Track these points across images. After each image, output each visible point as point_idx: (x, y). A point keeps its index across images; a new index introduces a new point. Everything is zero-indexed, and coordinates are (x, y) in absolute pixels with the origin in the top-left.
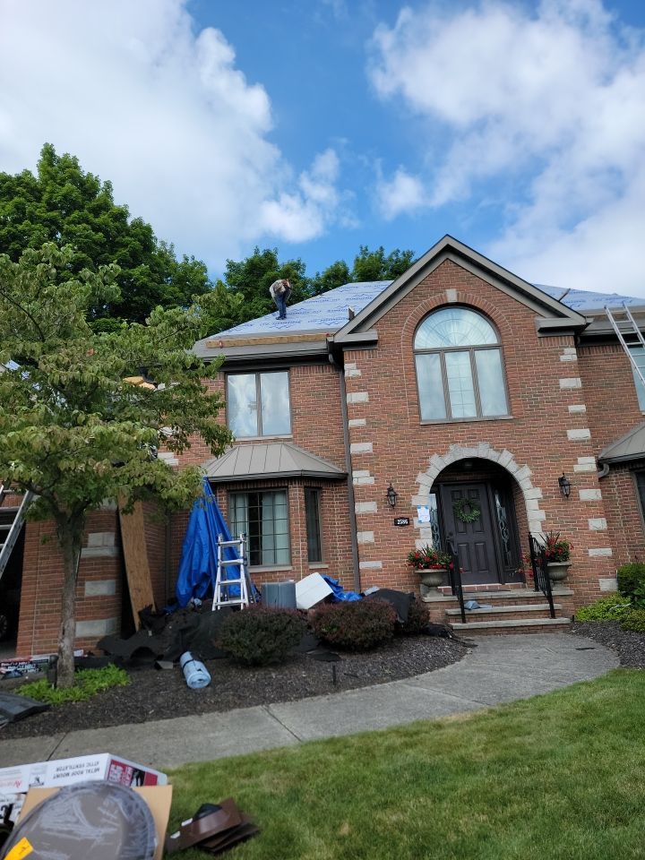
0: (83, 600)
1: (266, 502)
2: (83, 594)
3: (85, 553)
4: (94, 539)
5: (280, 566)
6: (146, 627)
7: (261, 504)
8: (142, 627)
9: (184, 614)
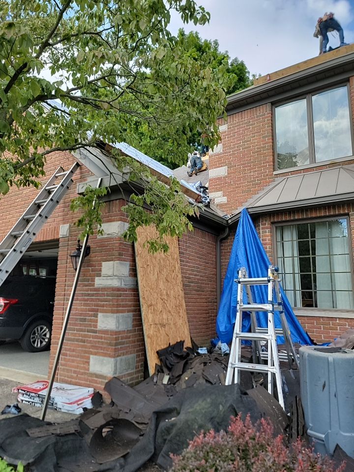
0: (95, 332)
1: (321, 235)
2: (96, 326)
3: (99, 282)
4: (107, 267)
5: (342, 311)
6: (165, 370)
7: (313, 236)
8: (159, 370)
9: (205, 364)
